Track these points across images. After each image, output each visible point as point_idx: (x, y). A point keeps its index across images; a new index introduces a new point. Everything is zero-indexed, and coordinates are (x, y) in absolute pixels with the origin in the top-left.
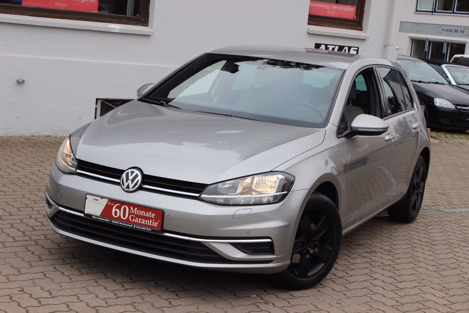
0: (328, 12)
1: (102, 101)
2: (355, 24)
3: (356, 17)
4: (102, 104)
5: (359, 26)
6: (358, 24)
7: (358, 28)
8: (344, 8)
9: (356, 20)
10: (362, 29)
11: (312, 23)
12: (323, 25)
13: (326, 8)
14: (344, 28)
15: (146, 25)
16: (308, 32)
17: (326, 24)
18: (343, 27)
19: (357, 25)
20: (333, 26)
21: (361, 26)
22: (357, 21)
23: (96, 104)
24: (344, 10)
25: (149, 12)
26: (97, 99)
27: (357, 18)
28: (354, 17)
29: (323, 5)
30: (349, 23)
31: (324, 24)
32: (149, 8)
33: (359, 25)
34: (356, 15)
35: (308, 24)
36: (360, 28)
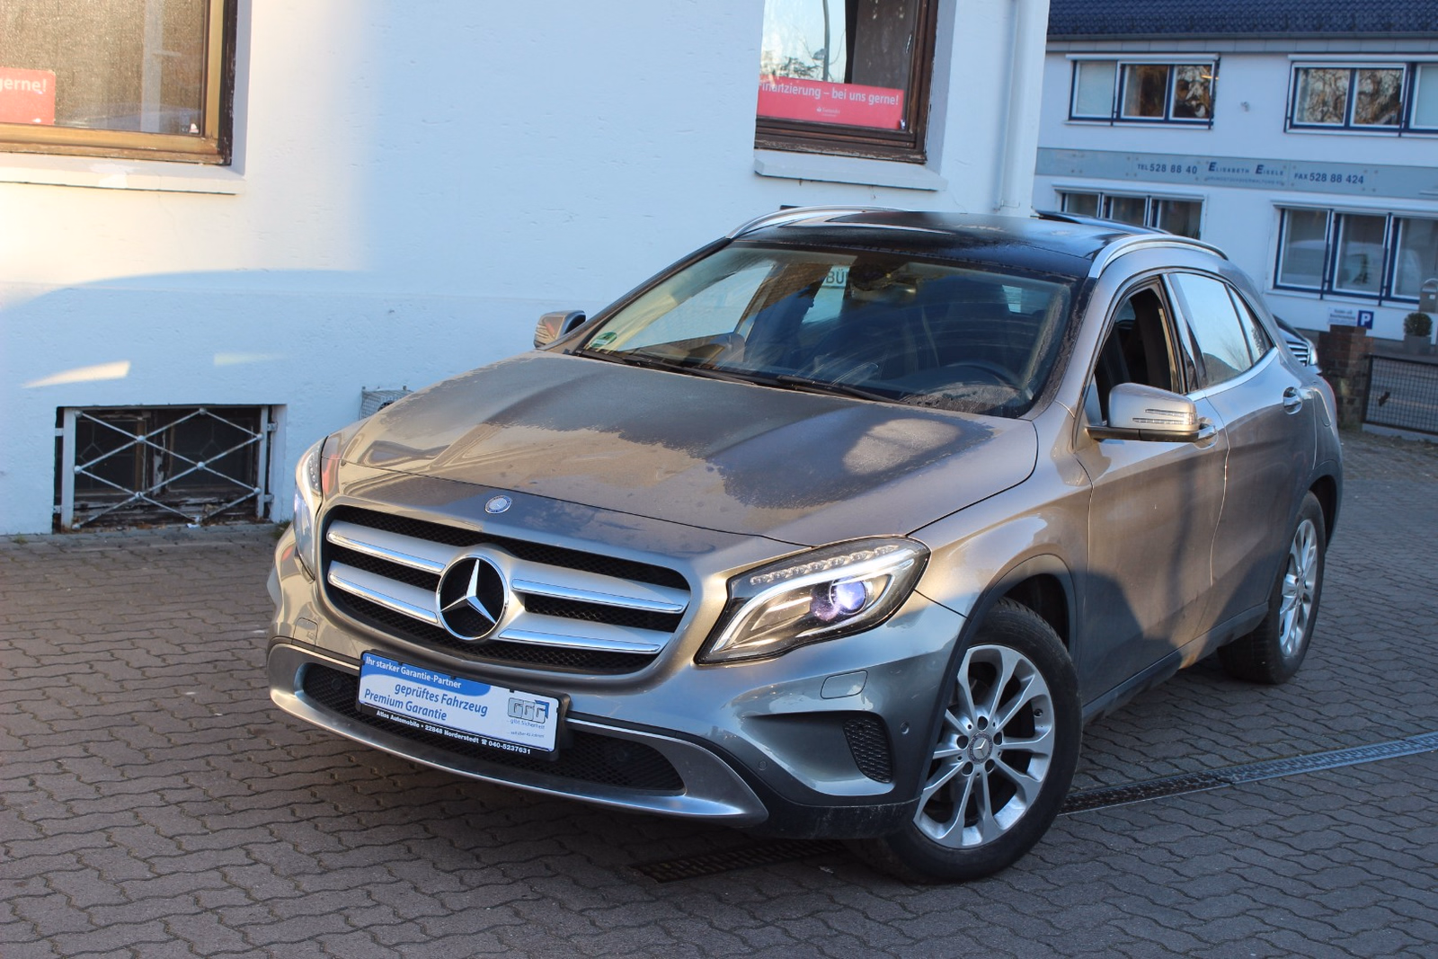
0: (819, 110)
1: (78, 413)
2: (903, 144)
3: (903, 124)
4: (82, 425)
5: (916, 151)
6: (912, 145)
7: (912, 157)
8: (867, 97)
9: (904, 132)
10: (926, 159)
11: (769, 144)
12: (805, 149)
13: (811, 98)
14: (869, 156)
15: (221, 161)
16: (757, 174)
17: (812, 148)
18: (867, 154)
19: (907, 147)
20: (835, 153)
21: (923, 153)
22: (910, 135)
23: (60, 423)
24: (867, 100)
25: (232, 119)
26: (60, 412)
27: (907, 127)
28: (900, 124)
29: (800, 88)
30: (885, 142)
31: (808, 147)
32: (231, 108)
33: (914, 147)
34: (905, 118)
35: (756, 148)
36: (919, 157)
